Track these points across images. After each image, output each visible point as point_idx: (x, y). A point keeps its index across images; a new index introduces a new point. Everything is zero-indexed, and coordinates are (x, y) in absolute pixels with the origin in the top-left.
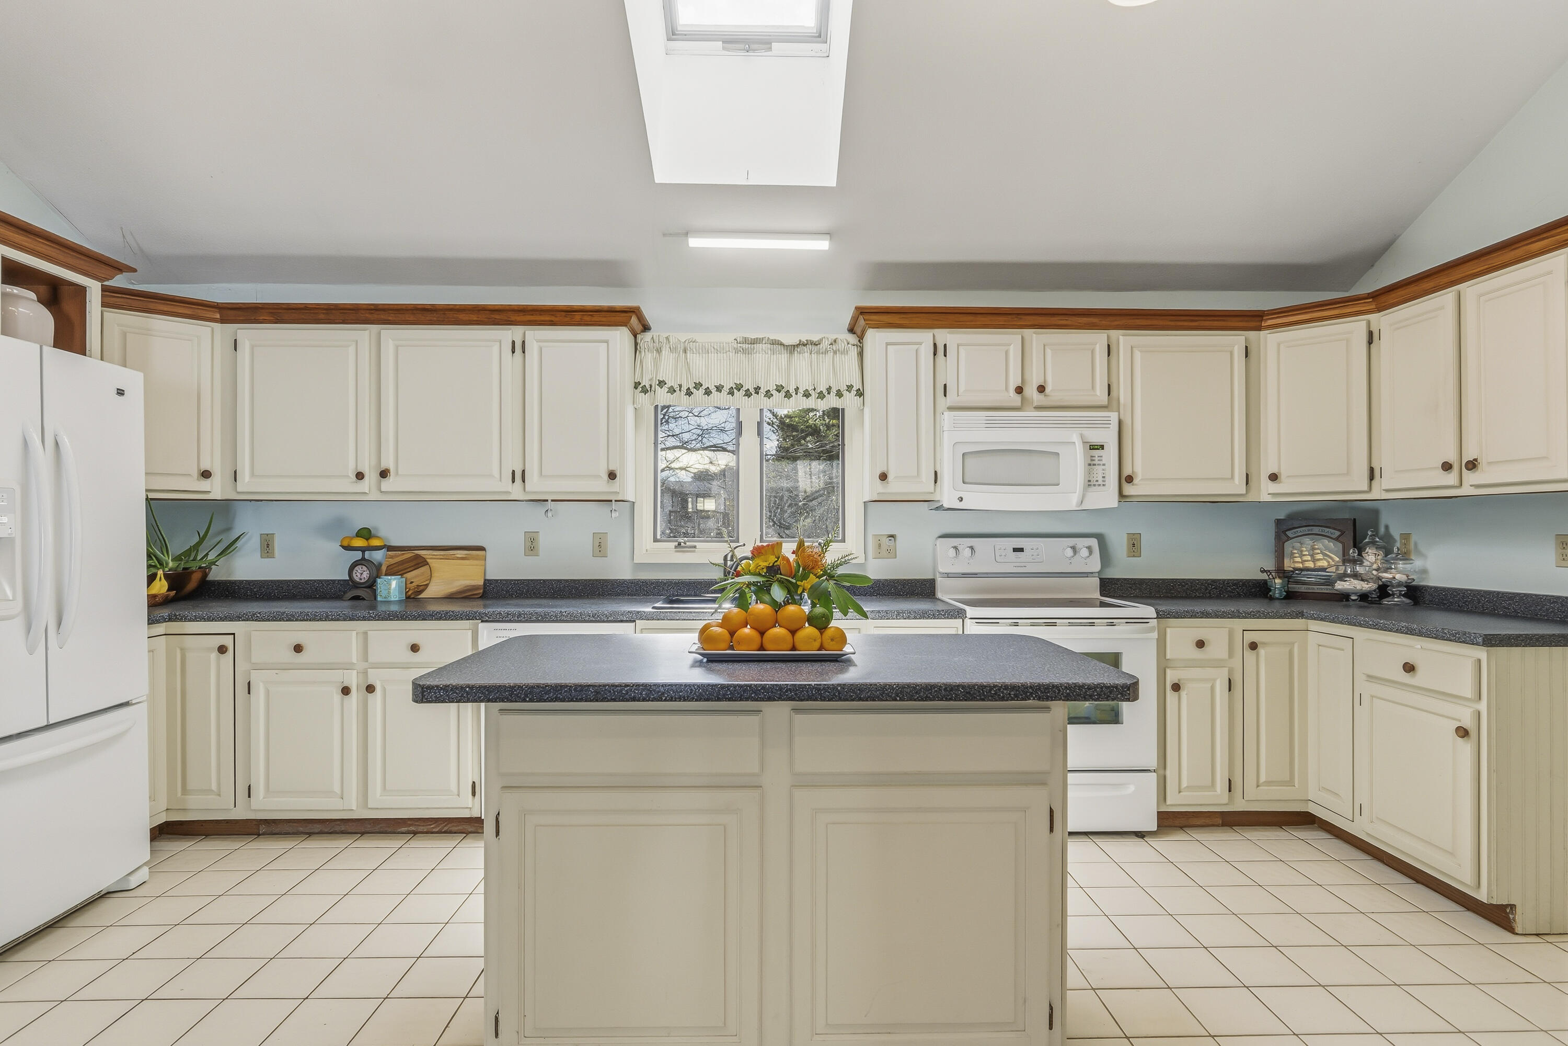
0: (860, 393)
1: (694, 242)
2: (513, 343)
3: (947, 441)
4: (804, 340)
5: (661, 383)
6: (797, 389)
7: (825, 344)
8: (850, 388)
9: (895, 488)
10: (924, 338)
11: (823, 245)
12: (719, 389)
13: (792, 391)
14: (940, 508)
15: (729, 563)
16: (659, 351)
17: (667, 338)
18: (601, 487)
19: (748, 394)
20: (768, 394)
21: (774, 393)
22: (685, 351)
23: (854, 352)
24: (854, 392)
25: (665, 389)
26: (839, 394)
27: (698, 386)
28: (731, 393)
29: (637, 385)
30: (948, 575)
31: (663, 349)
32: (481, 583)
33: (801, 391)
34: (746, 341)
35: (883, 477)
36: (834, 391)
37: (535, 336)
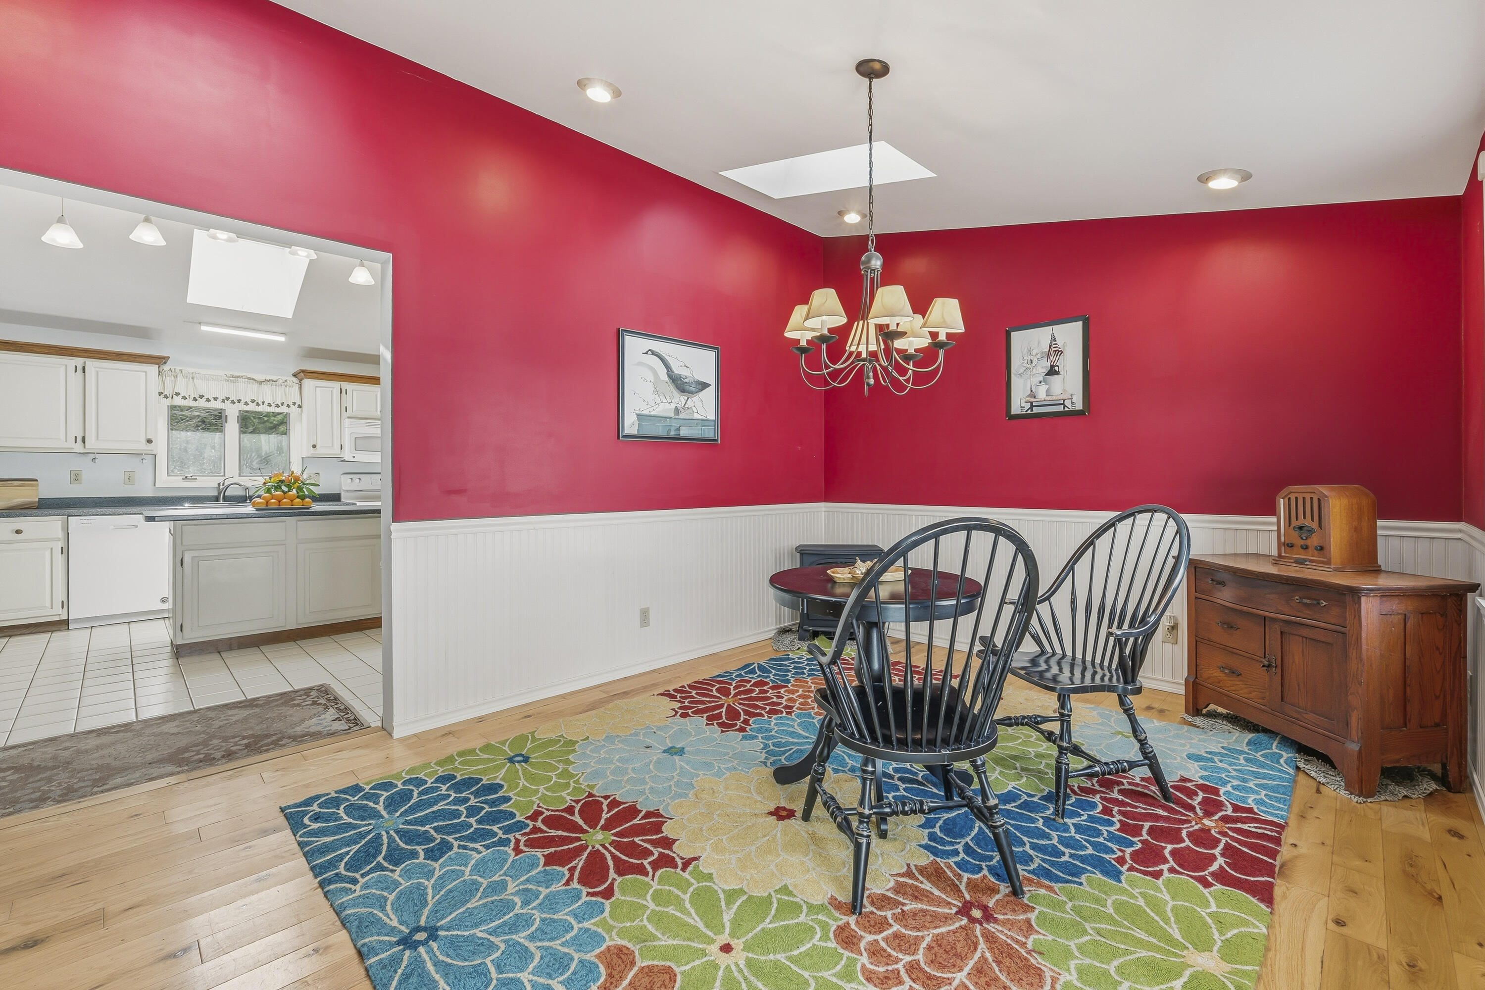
0: (300, 406)
1: (204, 328)
2: (76, 367)
3: (347, 432)
4: (268, 379)
5: (177, 394)
6: (263, 403)
7: (280, 382)
8: (294, 404)
9: (319, 451)
10: (336, 385)
11: (282, 339)
12: (216, 399)
13: (260, 403)
14: (344, 461)
15: (221, 487)
16: (176, 377)
17: (181, 370)
18: (143, 446)
19: (233, 402)
20: (246, 404)
21: (250, 403)
22: (193, 378)
23: (297, 387)
24: (297, 406)
25: (180, 397)
26: (288, 406)
27: (201, 397)
28: (223, 401)
29: (160, 394)
30: (347, 491)
31: (178, 376)
32: (37, 500)
33: (266, 403)
34: (232, 376)
35: (314, 446)
36: (285, 404)
37: (92, 365)
